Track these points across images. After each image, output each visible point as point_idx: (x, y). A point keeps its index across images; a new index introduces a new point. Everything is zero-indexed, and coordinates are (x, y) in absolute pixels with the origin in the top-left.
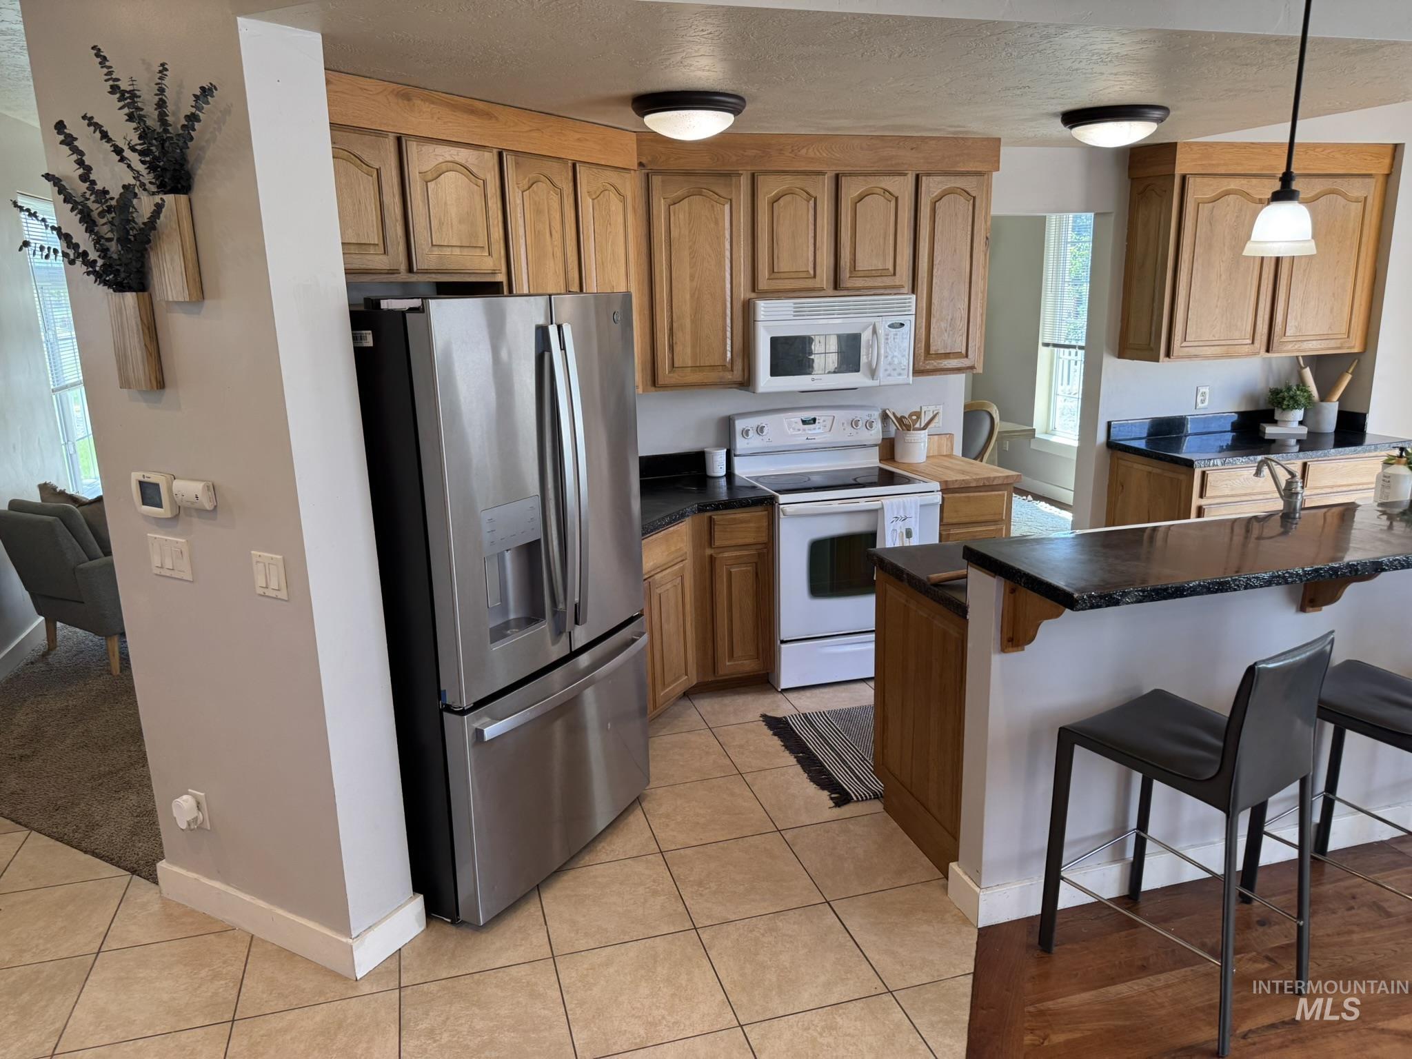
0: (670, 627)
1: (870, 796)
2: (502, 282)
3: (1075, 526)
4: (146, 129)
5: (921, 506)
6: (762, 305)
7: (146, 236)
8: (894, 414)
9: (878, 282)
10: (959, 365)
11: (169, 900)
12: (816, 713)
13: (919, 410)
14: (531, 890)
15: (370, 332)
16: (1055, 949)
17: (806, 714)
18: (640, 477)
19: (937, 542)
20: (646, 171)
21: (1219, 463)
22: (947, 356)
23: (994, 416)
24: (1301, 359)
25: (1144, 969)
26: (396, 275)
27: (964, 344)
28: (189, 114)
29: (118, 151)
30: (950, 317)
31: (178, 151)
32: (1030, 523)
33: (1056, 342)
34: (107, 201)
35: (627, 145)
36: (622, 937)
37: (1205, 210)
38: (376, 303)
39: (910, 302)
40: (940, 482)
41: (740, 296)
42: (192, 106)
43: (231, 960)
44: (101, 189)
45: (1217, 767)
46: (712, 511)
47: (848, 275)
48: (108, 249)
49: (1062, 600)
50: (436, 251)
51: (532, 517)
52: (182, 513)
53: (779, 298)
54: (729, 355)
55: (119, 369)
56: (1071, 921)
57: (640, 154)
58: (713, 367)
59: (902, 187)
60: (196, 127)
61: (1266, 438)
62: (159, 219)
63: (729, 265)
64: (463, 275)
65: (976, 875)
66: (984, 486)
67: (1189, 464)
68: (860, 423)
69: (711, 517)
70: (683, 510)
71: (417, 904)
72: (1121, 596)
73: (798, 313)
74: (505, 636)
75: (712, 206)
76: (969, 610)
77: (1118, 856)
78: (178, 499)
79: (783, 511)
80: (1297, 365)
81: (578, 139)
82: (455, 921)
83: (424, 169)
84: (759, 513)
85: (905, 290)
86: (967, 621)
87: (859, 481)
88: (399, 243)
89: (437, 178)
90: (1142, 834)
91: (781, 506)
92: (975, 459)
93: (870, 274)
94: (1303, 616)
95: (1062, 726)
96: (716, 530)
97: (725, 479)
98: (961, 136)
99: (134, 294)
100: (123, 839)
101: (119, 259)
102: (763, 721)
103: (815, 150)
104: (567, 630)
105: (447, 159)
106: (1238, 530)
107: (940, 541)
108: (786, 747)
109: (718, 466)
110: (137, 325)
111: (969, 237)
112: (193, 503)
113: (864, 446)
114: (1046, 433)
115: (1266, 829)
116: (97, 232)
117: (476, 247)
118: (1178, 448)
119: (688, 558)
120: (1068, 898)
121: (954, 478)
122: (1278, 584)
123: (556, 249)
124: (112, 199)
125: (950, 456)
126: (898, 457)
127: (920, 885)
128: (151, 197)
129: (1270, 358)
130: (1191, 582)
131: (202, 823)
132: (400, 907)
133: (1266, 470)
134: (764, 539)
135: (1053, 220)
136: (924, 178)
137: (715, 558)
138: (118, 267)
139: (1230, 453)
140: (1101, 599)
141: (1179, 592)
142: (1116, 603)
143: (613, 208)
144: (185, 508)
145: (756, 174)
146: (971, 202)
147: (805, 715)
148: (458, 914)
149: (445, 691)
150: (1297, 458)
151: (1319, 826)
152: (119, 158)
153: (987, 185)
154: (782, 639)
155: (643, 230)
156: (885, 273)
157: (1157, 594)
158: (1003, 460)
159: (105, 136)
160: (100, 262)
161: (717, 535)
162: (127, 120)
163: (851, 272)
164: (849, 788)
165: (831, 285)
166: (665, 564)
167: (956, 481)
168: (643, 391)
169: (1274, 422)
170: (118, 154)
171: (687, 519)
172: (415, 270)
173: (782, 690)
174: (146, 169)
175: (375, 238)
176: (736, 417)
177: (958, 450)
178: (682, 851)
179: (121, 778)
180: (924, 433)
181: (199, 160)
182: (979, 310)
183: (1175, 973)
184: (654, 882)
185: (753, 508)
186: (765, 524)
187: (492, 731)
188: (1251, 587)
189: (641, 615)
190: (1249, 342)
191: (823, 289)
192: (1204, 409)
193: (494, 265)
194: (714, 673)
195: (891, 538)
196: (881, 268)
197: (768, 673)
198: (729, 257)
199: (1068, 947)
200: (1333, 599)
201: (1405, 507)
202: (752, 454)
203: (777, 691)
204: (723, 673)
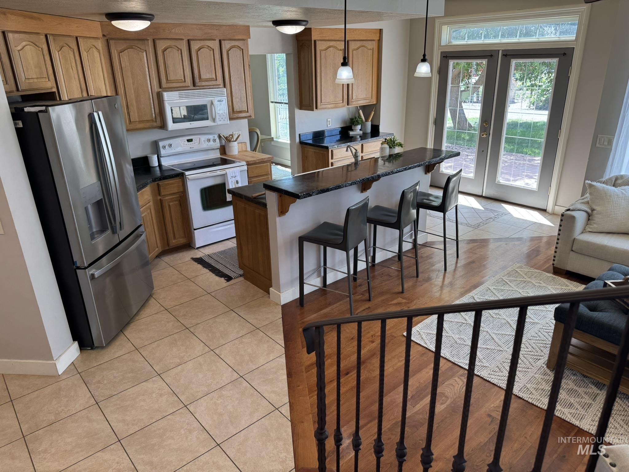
0: (150, 229)
1: (239, 276)
2: (55, 92)
3: (293, 173)
5: (240, 171)
6: (165, 94)
8: (223, 136)
9: (211, 83)
10: (246, 116)
12: (212, 254)
13: (232, 133)
14: (119, 332)
15: (21, 121)
16: (305, 305)
19: (248, 184)
20: (106, 38)
21: (336, 146)
22: (241, 112)
23: (258, 133)
24: (358, 107)
25: (330, 304)
26: (13, 93)
27: (246, 107)
30: (240, 97)
32: (276, 174)
33: (276, 101)
35: (96, 27)
36: (160, 337)
37: (323, 53)
38: (22, 109)
39: (224, 91)
40: (246, 162)
41: (155, 90)
45: (342, 239)
46: (158, 181)
47: (198, 81)
49: (295, 196)
50: (27, 81)
51: (98, 190)
53: (172, 91)
54: (154, 115)
56: (309, 297)
57: (102, 30)
58: (148, 121)
59: (215, 45)
61: (350, 136)
64: (39, 90)
65: (279, 289)
66: (261, 162)
67: (327, 148)
68: (211, 140)
69: (158, 183)
70: (146, 182)
71: (76, 345)
74: (95, 238)
75: (138, 53)
76: (267, 205)
77: (319, 275)
79: (188, 178)
80: (357, 109)
81: (77, 27)
82: (93, 348)
84: (177, 180)
85: (221, 86)
86: (267, 208)
87: (215, 163)
88: (11, 79)
90: (325, 267)
91: (187, 176)
92: (255, 152)
93: (207, 80)
94: (362, 194)
95: (299, 236)
96: (161, 188)
97: (158, 167)
102: (192, 260)
103: (178, 30)
104: (117, 233)
106: (345, 169)
108: (204, 267)
109: (154, 162)
111: (242, 65)
113: (214, 149)
114: (277, 138)
115: (358, 258)
117: (43, 78)
118: (323, 142)
119: (151, 201)
120: (307, 290)
121: (250, 160)
122: (354, 184)
123: (75, 74)
125: (246, 151)
126: (227, 153)
127: (260, 299)
129: (349, 108)
132: (70, 347)
133: (349, 149)
134: (182, 190)
135: (269, 56)
136: (223, 41)
137: (162, 200)
139: (339, 142)
140: (307, 195)
141: (327, 190)
142: (311, 195)
143: (95, 56)
145: (155, 40)
146: (242, 51)
147: (208, 255)
148: (93, 344)
149: (76, 261)
150: (360, 143)
151: (373, 256)
153: (247, 44)
154: (194, 228)
155: (109, 64)
156: (212, 80)
157: (322, 191)
158: (263, 151)
161: (162, 190)
163: (199, 79)
164: (231, 275)
165: (192, 85)
166: (143, 205)
169: (352, 130)
171: (148, 185)
172: (20, 90)
173: (197, 248)
176: (159, 141)
177: (249, 149)
178: (174, 307)
180: (236, 143)
182: (250, 94)
183: (338, 303)
184: (167, 319)
185: (175, 178)
186: (181, 184)
187: (97, 273)
188: (347, 186)
189: (141, 225)
190: (342, 102)
191: (189, 87)
192: (330, 127)
193: (52, 85)
194: (168, 246)
195: (231, 185)
196: (211, 77)
197: (190, 243)
198: (148, 74)
199: (308, 304)
200: (369, 188)
201: (388, 157)
202: (168, 156)
203: (195, 249)
204: (172, 245)
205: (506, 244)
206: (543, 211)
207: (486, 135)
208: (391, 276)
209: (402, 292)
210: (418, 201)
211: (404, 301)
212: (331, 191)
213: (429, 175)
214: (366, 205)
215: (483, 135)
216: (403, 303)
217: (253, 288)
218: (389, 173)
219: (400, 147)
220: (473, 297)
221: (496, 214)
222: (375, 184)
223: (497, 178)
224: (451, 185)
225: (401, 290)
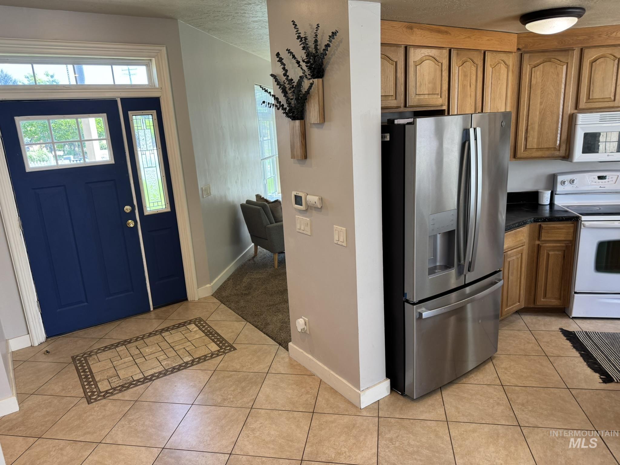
0: (513, 278)
2: (445, 110)
4: (309, 52)
6: (581, 116)
7: (306, 97)
11: (292, 358)
12: (593, 333)
14: (437, 389)
15: (389, 134)
17: (586, 332)
20: (521, 52)
26: (399, 109)
28: (326, 44)
29: (298, 62)
31: (321, 60)
34: (292, 83)
35: (512, 40)
36: (481, 420)
38: (393, 121)
41: (568, 112)
42: (328, 41)
43: (313, 388)
44: (290, 79)
46: (541, 222)
48: (291, 103)
50: (417, 97)
51: (452, 219)
52: (310, 208)
53: (591, 112)
54: (558, 142)
55: (291, 151)
57: (518, 44)
58: (548, 149)
60: (328, 50)
62: (311, 89)
63: (563, 96)
64: (428, 107)
69: (540, 225)
70: (525, 220)
71: (387, 384)
74: (435, 273)
75: (556, 67)
78: (308, 203)
79: (583, 225)
81: (488, 40)
82: (403, 394)
83: (416, 59)
84: (569, 225)
88: (402, 94)
89: (421, 64)
91: (583, 222)
96: (542, 231)
97: (548, 206)
99: (299, 121)
100: (277, 331)
101: (295, 107)
102: (561, 332)
104: (464, 274)
105: (426, 55)
108: (574, 347)
109: (545, 199)
110: (299, 134)
112: (313, 205)
116: (287, 96)
117: (435, 94)
119: (526, 244)
123: (472, 93)
124: (294, 82)
128: (308, 81)
131: (306, 331)
132: (380, 382)
134: (570, 238)
137: (541, 246)
138: (294, 110)
143: (502, 72)
144: (310, 206)
145: (584, 49)
148: (404, 391)
149: (406, 293)
152: (298, 65)
154: (575, 291)
155: (516, 82)
159: (294, 57)
160: (288, 109)
161: (543, 234)
162: (302, 50)
164: (612, 375)
166: (514, 246)
170: (298, 64)
171: (527, 225)
172: (407, 106)
173: (572, 317)
174: (308, 69)
175: (392, 93)
176: (558, 175)
178: (513, 387)
179: (277, 307)
181: (328, 63)
184: (498, 398)
185: (566, 222)
186: (572, 230)
187: (426, 314)
189: (500, 271)
193: (443, 102)
194: (534, 303)
197: (565, 308)
198: (563, 92)
202: (565, 194)
203: (570, 317)
204: (539, 304)
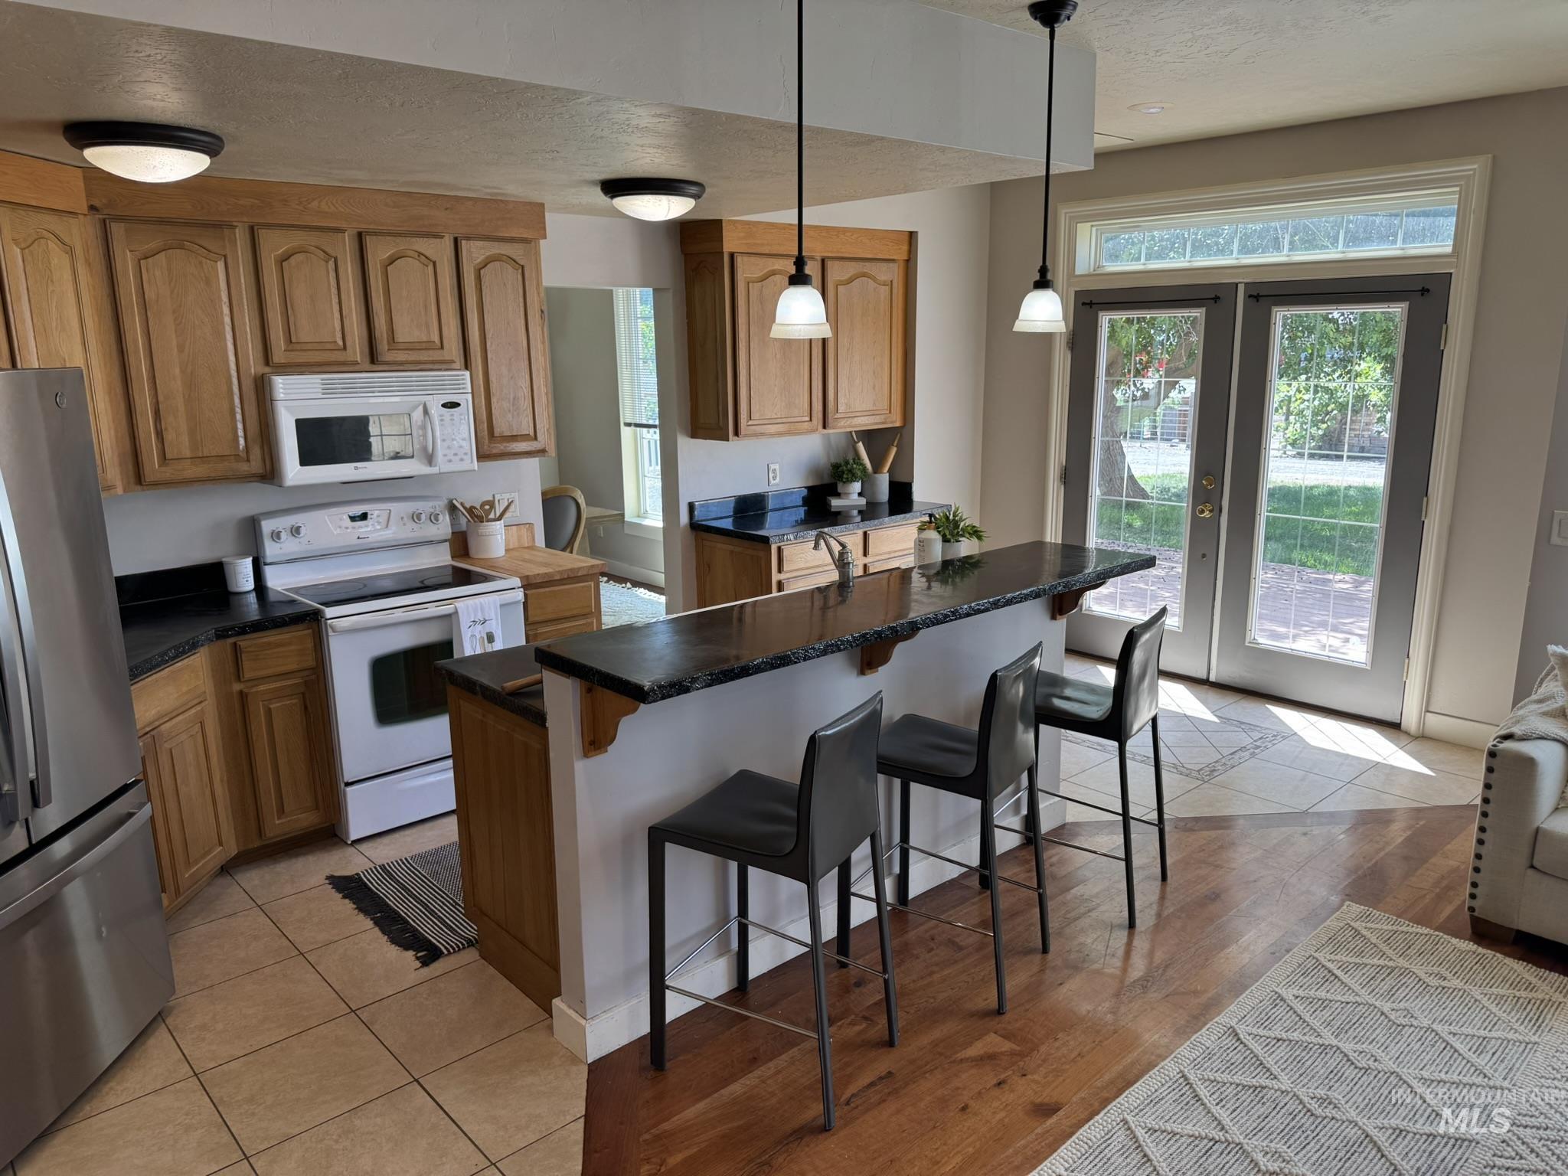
0: (191, 787)
1: (463, 945)
3: (670, 609)
5: (501, 606)
6: (280, 381)
8: (462, 504)
9: (424, 356)
10: (529, 449)
12: (397, 861)
13: (491, 499)
16: (668, 1065)
17: (384, 865)
18: (120, 603)
19: (524, 643)
20: (101, 216)
21: (792, 538)
22: (514, 438)
23: (580, 501)
24: (854, 434)
25: (754, 1061)
27: (532, 425)
30: (512, 397)
33: (638, 422)
37: (754, 288)
39: (463, 379)
40: (520, 578)
41: (250, 370)
45: (795, 837)
46: (237, 635)
47: (386, 347)
49: (635, 694)
53: (302, 373)
54: (242, 441)
56: (684, 1030)
58: (221, 458)
59: (441, 250)
61: (832, 510)
63: (231, 334)
65: (580, 1005)
66: (569, 578)
67: (765, 540)
68: (423, 517)
69: (235, 644)
70: (194, 638)
72: (690, 682)
73: (328, 391)
75: (200, 262)
76: (549, 716)
77: (723, 949)
79: (332, 627)
80: (851, 439)
84: (300, 633)
85: (457, 365)
86: (546, 729)
87: (427, 583)
90: (744, 921)
91: (329, 621)
92: (564, 550)
93: (411, 347)
94: (864, 680)
95: (650, 825)
96: (243, 658)
97: (253, 595)
98: (499, 198)
102: (330, 884)
103: (329, 204)
104: (22, 817)
107: (527, 641)
108: (360, 909)
109: (243, 577)
111: (522, 309)
113: (431, 542)
114: (639, 516)
115: (853, 890)
118: (759, 526)
119: (208, 697)
120: (675, 1007)
121: (537, 572)
122: (833, 652)
125: (532, 548)
126: (473, 552)
127: (523, 1033)
129: (828, 435)
130: (755, 660)
133: (822, 542)
134: (310, 662)
135: (620, 294)
136: (463, 242)
137: (247, 695)
139: (800, 527)
140: (671, 688)
141: (745, 672)
143: (56, 263)
145: (256, 228)
146: (520, 271)
147: (383, 867)
150: (858, 528)
151: (899, 876)
153: (536, 253)
154: (346, 780)
156: (430, 345)
161: (246, 665)
163: (389, 343)
164: (439, 942)
165: (368, 359)
166: (176, 709)
167: (538, 574)
168: (124, 491)
169: (838, 495)
171: (201, 649)
173: (351, 842)
176: (261, 517)
177: (540, 540)
178: (225, 1067)
180: (499, 524)
182: (543, 390)
183: (783, 1057)
184: (187, 1115)
185: (293, 628)
186: (310, 644)
188: (810, 658)
189: (136, 782)
190: (808, 419)
191: (356, 363)
192: (777, 485)
194: (261, 837)
195: (470, 646)
196: (425, 339)
197: (331, 826)
198: (230, 324)
199: (681, 1058)
200: (885, 659)
201: (938, 567)
202: (288, 561)
203: (346, 843)
204: (272, 835)
205: (1305, 834)
206: (1390, 727)
207: (1211, 511)
208: (961, 948)
209: (1000, 1011)
210: (1038, 702)
211: (1007, 1046)
212: (756, 673)
213: (1062, 623)
214: (875, 716)
215: (1202, 512)
216: (1002, 1053)
217: (506, 992)
218: (946, 616)
219: (975, 540)
220: (1234, 1031)
221: (1256, 735)
222: (900, 650)
223: (1248, 633)
224: (1138, 656)
225: (995, 1005)
